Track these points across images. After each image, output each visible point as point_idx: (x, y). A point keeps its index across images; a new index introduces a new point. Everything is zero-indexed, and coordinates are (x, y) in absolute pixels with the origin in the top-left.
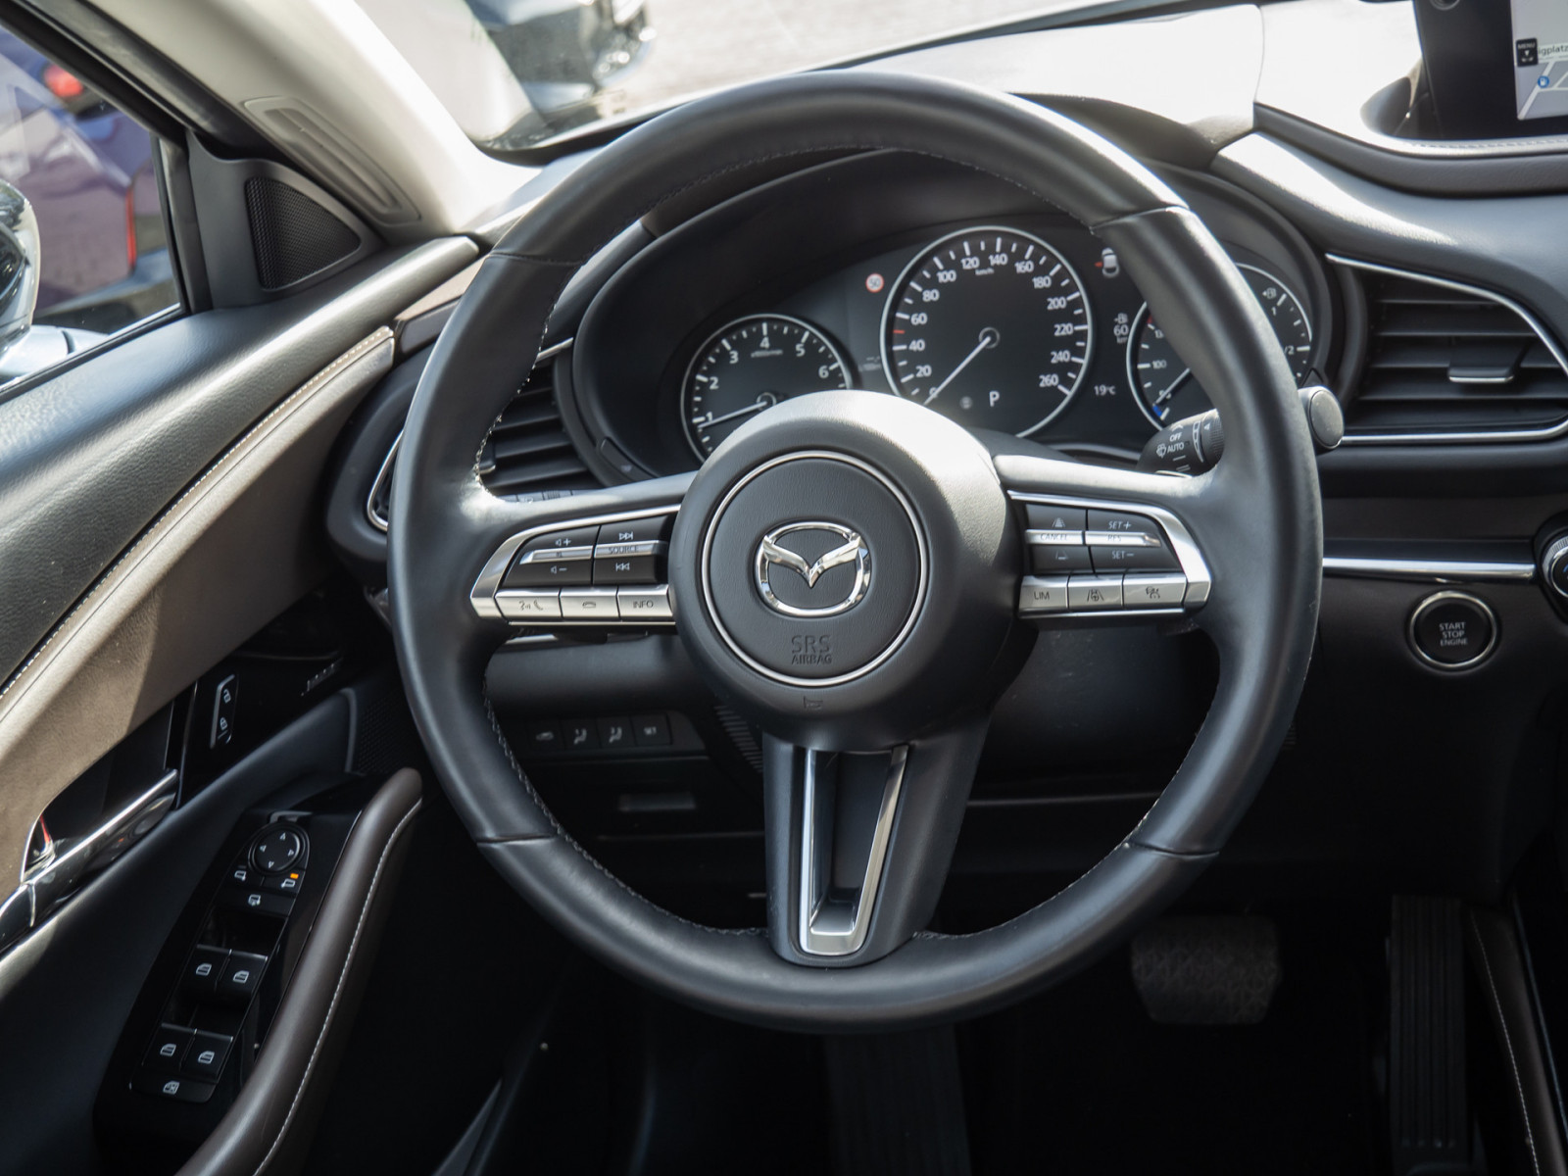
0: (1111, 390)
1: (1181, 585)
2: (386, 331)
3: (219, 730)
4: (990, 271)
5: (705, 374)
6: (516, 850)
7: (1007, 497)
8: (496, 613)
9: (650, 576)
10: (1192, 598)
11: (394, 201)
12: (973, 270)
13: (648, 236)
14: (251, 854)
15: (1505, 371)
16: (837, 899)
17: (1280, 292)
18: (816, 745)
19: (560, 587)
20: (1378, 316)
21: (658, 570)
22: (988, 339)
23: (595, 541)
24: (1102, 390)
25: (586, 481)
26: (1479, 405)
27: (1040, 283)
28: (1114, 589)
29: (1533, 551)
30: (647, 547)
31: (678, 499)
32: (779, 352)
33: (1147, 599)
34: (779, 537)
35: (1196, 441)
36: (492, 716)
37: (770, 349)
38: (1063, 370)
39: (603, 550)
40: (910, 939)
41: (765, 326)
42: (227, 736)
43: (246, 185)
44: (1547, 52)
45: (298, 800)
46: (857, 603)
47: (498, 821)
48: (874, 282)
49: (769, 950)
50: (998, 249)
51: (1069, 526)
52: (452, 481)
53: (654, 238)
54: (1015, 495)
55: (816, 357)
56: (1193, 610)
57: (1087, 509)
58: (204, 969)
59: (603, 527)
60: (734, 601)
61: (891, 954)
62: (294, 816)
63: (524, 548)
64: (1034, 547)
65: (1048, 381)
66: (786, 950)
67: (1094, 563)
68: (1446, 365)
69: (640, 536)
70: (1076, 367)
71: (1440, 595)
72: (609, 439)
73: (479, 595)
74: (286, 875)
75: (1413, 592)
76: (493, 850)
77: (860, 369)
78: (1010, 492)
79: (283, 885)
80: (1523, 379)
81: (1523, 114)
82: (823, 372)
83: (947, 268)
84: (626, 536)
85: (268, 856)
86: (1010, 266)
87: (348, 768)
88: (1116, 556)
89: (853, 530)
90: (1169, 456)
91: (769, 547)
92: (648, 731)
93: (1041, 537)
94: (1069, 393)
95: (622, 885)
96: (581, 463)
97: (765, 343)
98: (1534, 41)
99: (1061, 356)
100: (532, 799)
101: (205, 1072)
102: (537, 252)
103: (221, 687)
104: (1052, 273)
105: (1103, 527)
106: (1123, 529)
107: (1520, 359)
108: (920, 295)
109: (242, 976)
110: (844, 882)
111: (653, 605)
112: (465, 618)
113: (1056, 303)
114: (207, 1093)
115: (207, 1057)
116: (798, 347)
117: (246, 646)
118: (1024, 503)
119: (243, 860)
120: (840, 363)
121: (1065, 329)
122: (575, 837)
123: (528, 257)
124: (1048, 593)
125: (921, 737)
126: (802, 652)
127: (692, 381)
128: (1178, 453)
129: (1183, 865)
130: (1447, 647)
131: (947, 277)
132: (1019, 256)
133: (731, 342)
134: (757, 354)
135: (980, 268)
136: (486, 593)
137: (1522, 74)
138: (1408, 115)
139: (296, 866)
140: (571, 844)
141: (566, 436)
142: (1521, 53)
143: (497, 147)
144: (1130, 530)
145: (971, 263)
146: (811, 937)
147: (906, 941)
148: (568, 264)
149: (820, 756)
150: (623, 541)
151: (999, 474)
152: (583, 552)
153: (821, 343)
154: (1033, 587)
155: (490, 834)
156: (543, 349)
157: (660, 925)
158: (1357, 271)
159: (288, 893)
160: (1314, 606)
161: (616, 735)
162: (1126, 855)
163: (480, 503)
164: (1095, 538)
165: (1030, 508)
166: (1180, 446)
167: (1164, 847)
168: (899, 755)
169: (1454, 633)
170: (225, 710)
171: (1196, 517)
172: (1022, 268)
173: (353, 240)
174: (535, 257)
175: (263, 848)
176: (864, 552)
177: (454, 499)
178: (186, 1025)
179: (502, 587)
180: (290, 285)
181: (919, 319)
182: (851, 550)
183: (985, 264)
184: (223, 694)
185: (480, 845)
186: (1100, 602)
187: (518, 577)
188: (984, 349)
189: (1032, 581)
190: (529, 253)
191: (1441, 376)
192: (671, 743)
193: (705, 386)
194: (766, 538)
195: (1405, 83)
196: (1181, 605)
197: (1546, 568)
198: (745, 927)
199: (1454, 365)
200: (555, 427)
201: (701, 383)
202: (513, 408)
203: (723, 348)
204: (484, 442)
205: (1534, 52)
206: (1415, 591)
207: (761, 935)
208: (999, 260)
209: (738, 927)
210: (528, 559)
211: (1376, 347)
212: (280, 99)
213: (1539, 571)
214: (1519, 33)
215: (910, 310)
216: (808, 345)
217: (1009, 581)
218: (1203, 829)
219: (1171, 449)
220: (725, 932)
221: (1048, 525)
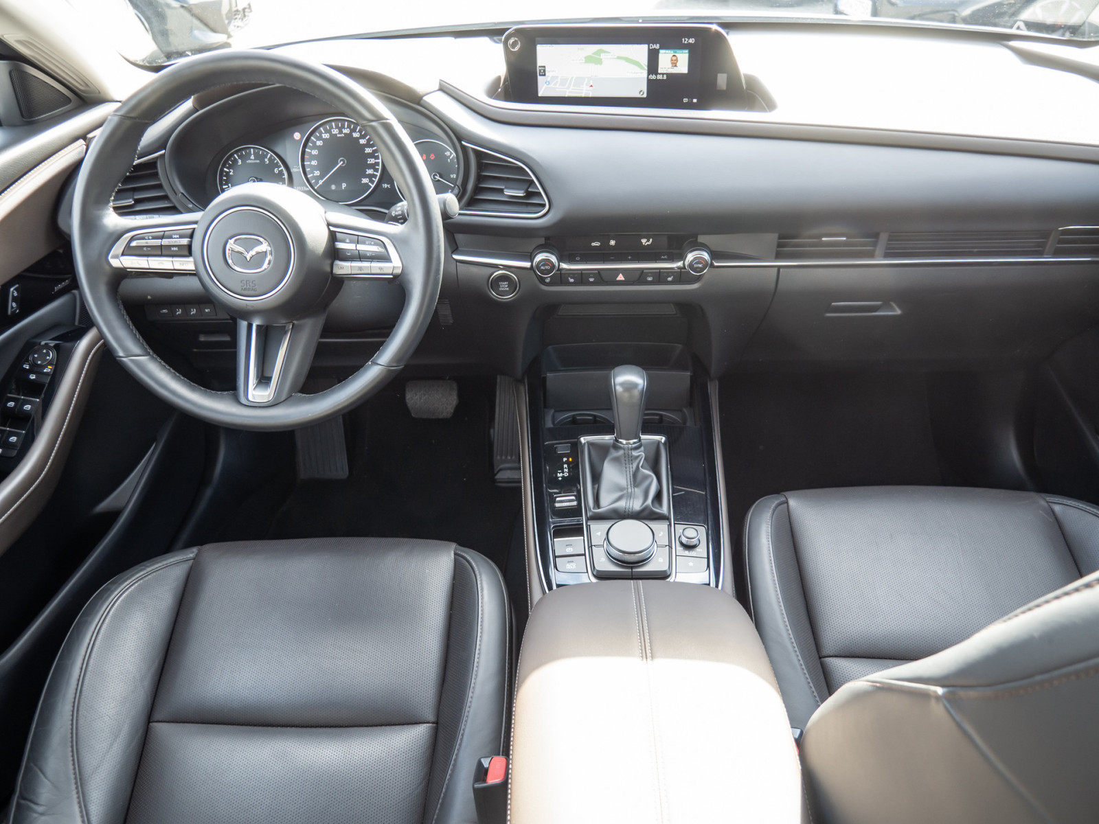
0: (389, 186)
1: (390, 267)
2: (81, 142)
3: (12, 307)
4: (343, 135)
5: (227, 168)
6: (132, 360)
7: (329, 229)
8: (121, 266)
9: (186, 253)
10: (395, 272)
11: (87, 85)
12: (336, 134)
13: (195, 110)
14: (31, 358)
15: (522, 192)
16: (263, 380)
17: (451, 154)
18: (256, 323)
19: (148, 256)
20: (481, 166)
21: (188, 251)
22: (342, 162)
23: (162, 237)
24: (385, 186)
25: (173, 210)
26: (513, 203)
27: (362, 141)
28: (366, 267)
29: (530, 258)
30: (185, 241)
31: (196, 223)
32: (258, 161)
33: (378, 271)
34: (236, 240)
35: (406, 211)
36: (122, 307)
37: (254, 160)
38: (371, 177)
39: (165, 242)
40: (291, 396)
41: (252, 150)
42: (16, 310)
43: (10, 73)
44: (549, 72)
45: (51, 337)
46: (265, 269)
47: (124, 349)
48: (297, 136)
49: (237, 400)
50: (346, 127)
51: (351, 242)
52: (99, 210)
53: (198, 111)
54: (332, 229)
55: (273, 165)
56: (396, 277)
57: (358, 236)
58: (11, 404)
59: (166, 233)
60: (218, 264)
61: (284, 401)
62: (52, 344)
63: (132, 239)
64: (338, 250)
65: (365, 181)
66: (243, 400)
67: (361, 257)
68: (503, 187)
69: (181, 237)
70: (375, 176)
71: (500, 272)
72: (182, 193)
73: (113, 257)
74: (46, 366)
75: (491, 270)
76: (121, 361)
77: (292, 171)
78: (330, 227)
79: (45, 371)
80: (530, 195)
81: (540, 94)
82: (276, 171)
83: (326, 133)
84: (176, 236)
85: (38, 359)
86: (350, 134)
87: (77, 323)
88: (368, 255)
89: (265, 239)
90: (396, 216)
91: (231, 244)
92: (207, 311)
93: (340, 245)
94: (373, 186)
95: (178, 374)
96: (172, 203)
97: (252, 157)
98: (544, 67)
99: (370, 171)
100: (140, 340)
101: (13, 445)
102: (132, 115)
103: (12, 289)
104: (367, 138)
105: (364, 243)
106: (371, 244)
107: (528, 188)
108: (316, 142)
109: (28, 407)
110: (267, 375)
111: (187, 264)
112: (107, 267)
113: (368, 150)
114: (14, 453)
115: (13, 439)
116: (266, 160)
117: (27, 270)
118: (335, 232)
119: (27, 360)
120: (282, 168)
121: (372, 161)
122: (158, 355)
123: (128, 117)
124: (344, 268)
125: (297, 320)
126: (245, 287)
127: (222, 171)
128: (399, 215)
129: (389, 371)
130: (503, 291)
131: (326, 136)
132: (354, 130)
133: (238, 156)
134: (249, 161)
135: (339, 134)
136: (116, 257)
137: (540, 78)
138: (500, 90)
139: (50, 363)
140: (156, 359)
141: (164, 190)
142: (540, 70)
143: (141, 63)
144: (373, 245)
145: (335, 131)
146: (253, 395)
147: (289, 397)
148: (146, 121)
149: (258, 326)
150: (175, 238)
151: (326, 220)
152: (157, 242)
153: (275, 159)
154: (337, 265)
155: (121, 354)
156: (138, 159)
157: (193, 389)
158: (473, 149)
159: (47, 374)
160: (439, 278)
161: (194, 312)
162: (370, 366)
163: (111, 219)
164: (360, 247)
165: (337, 233)
166: (400, 212)
167: (382, 364)
168: (289, 326)
169: (504, 286)
170: (14, 299)
171: (397, 241)
172: (356, 135)
173: (68, 101)
174: (131, 118)
175: (36, 356)
176: (269, 249)
177: (99, 218)
178: (4, 426)
179: (123, 254)
180: (39, 117)
181: (315, 152)
182: (264, 247)
183: (341, 132)
184: (13, 292)
185: (118, 358)
186: (362, 272)
187: (128, 251)
188: (340, 166)
189: (338, 263)
190: (128, 115)
191: (501, 191)
192: (216, 315)
193: (228, 173)
194: (230, 241)
195: (499, 78)
196: (392, 274)
197: (534, 264)
198: (228, 391)
199: (506, 188)
200: (160, 187)
201: (226, 172)
202: (127, 180)
203: (235, 158)
204: (114, 194)
205: (544, 71)
206: (492, 270)
207: (234, 394)
208: (346, 131)
209: (225, 391)
210: (134, 244)
211: (480, 178)
212: (21, 36)
213: (532, 265)
214: (540, 63)
215: (312, 148)
216: (270, 159)
217: (328, 262)
218: (397, 358)
219: (397, 213)
220: (219, 393)
221: (343, 241)
